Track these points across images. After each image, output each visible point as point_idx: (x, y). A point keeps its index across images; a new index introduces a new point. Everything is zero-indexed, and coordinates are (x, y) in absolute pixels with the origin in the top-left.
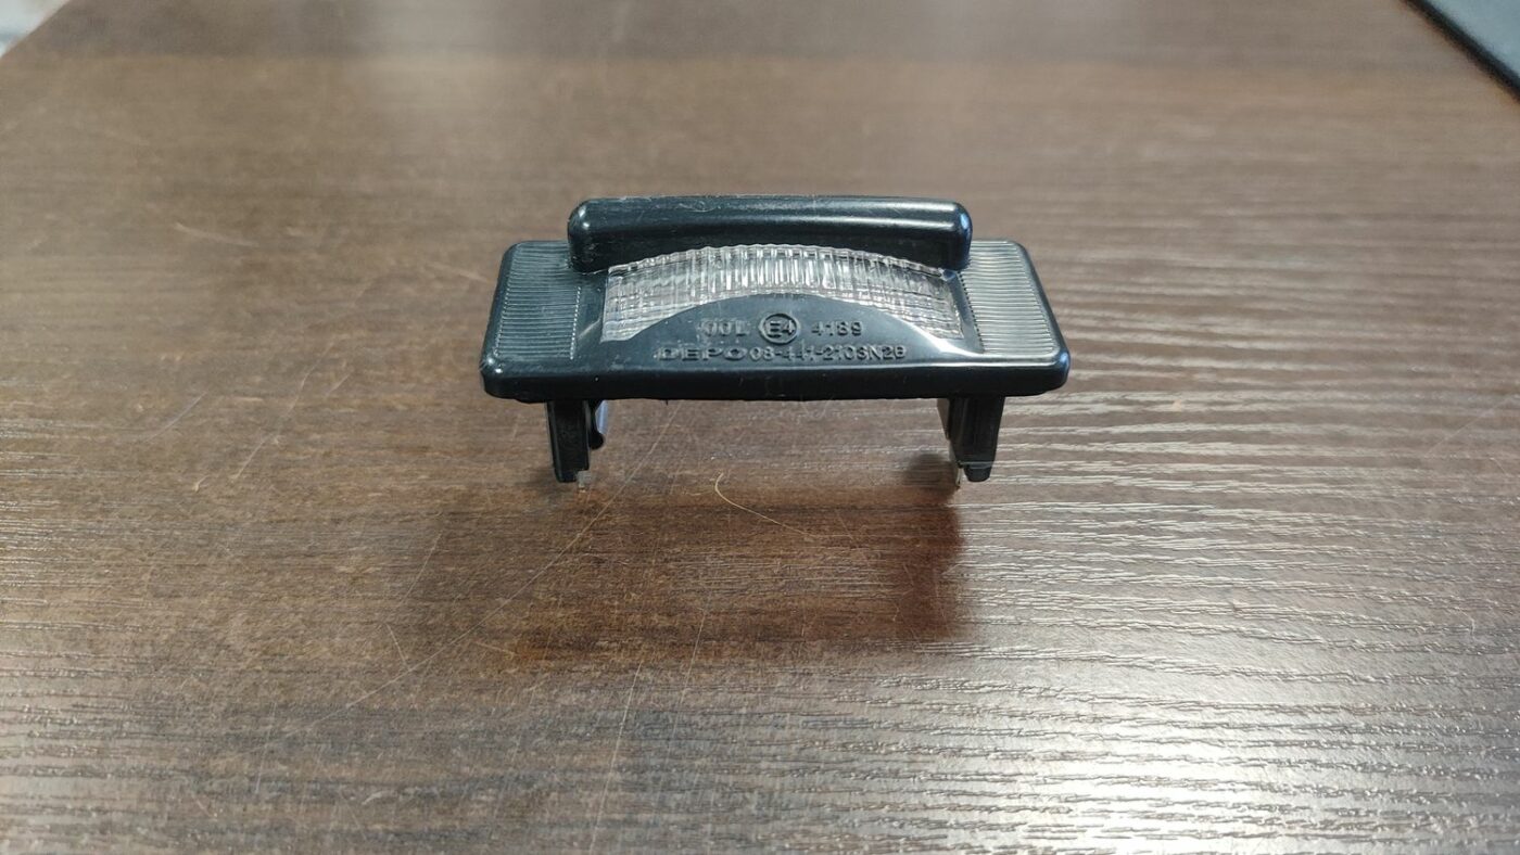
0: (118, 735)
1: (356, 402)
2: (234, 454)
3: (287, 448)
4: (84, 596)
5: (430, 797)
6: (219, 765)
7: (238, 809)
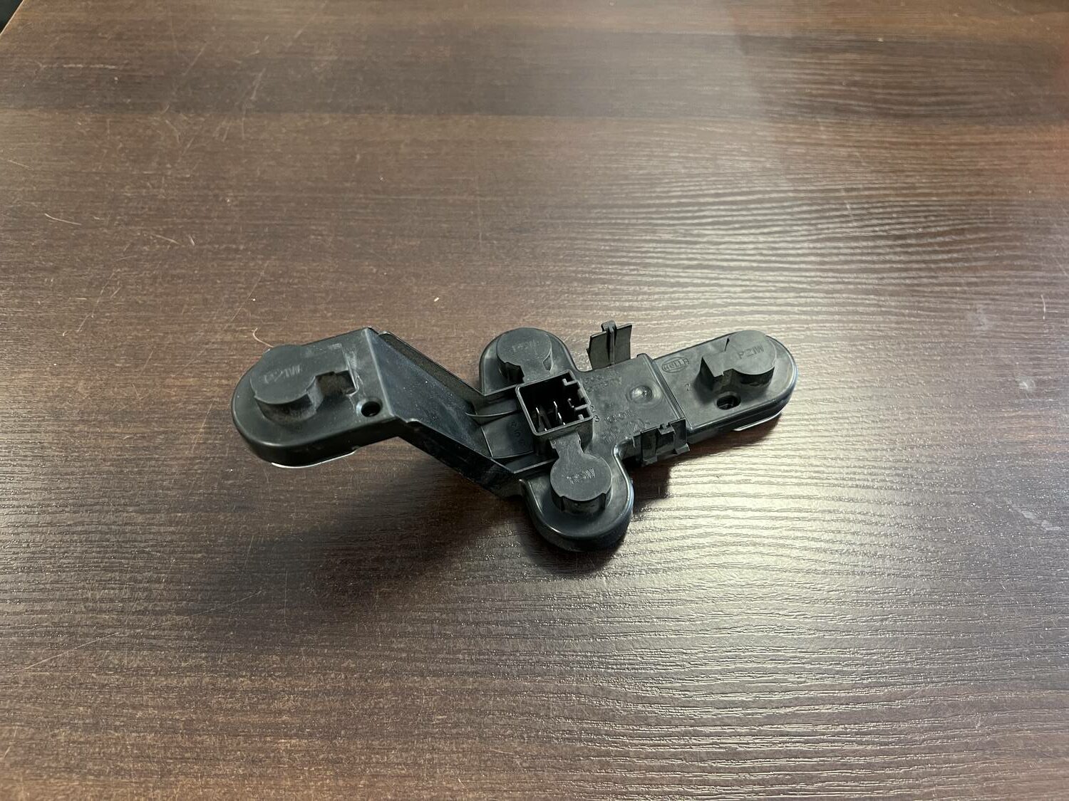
0: (44, 420)
1: (123, 300)
2: (78, 322)
3: (97, 318)
4: (27, 375)
5: (144, 437)
6: (77, 429)
7: (83, 442)
